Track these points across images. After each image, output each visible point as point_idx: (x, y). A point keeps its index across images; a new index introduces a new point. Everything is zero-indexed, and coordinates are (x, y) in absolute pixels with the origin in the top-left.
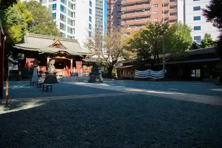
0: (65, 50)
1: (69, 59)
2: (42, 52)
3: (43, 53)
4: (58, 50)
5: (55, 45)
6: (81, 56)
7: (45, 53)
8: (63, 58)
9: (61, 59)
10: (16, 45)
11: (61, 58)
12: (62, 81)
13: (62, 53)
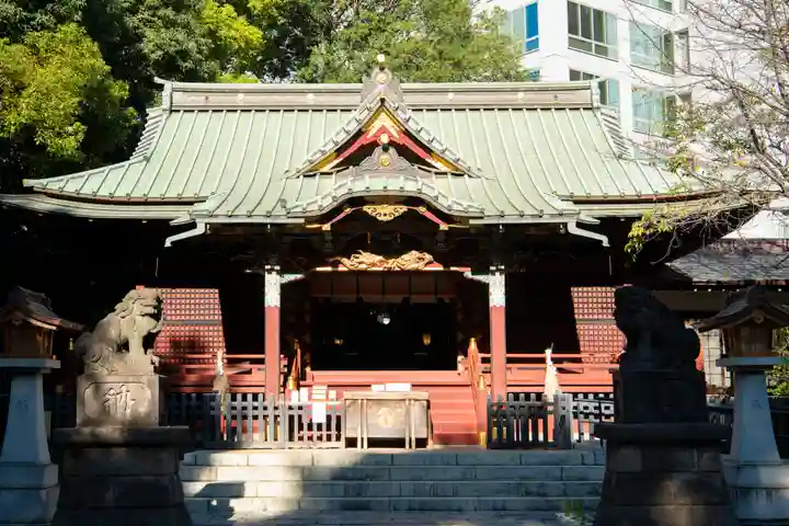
0: (411, 187)
1: (468, 273)
2: (192, 225)
3: (200, 230)
4: (342, 194)
5: (354, 153)
6: (573, 229)
7: (216, 229)
8: (411, 261)
9: (390, 272)
10: (27, 183)
11: (394, 264)
12: (364, 507)
13: (385, 213)
